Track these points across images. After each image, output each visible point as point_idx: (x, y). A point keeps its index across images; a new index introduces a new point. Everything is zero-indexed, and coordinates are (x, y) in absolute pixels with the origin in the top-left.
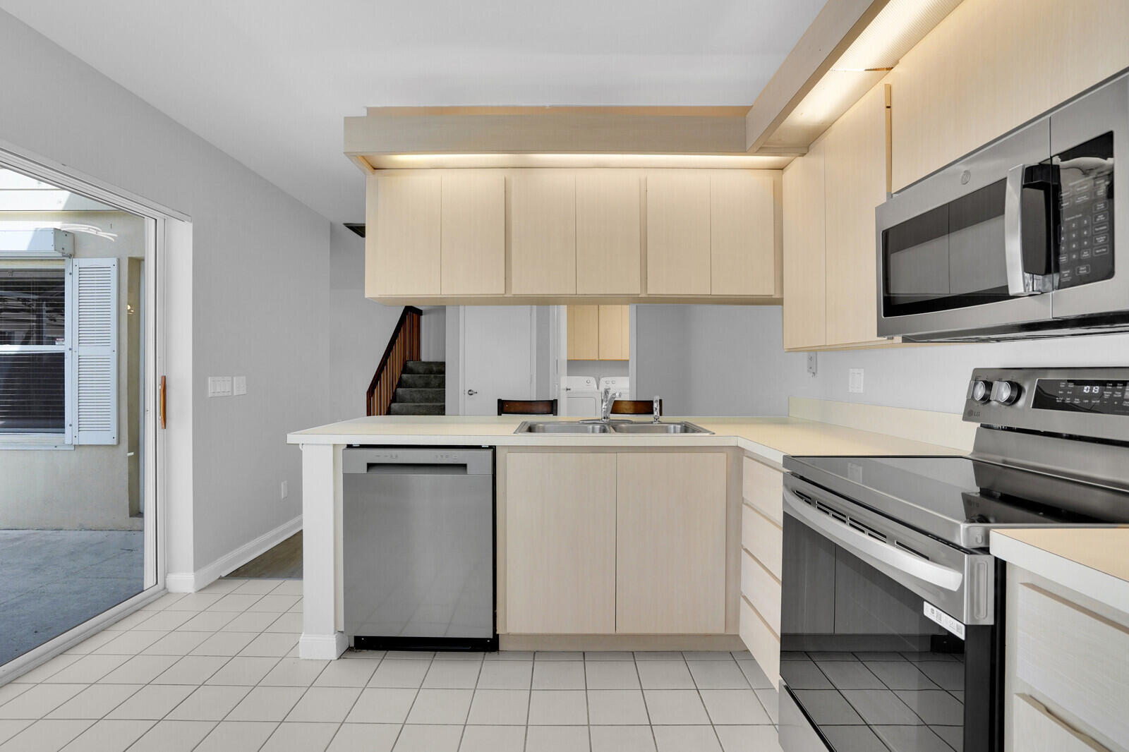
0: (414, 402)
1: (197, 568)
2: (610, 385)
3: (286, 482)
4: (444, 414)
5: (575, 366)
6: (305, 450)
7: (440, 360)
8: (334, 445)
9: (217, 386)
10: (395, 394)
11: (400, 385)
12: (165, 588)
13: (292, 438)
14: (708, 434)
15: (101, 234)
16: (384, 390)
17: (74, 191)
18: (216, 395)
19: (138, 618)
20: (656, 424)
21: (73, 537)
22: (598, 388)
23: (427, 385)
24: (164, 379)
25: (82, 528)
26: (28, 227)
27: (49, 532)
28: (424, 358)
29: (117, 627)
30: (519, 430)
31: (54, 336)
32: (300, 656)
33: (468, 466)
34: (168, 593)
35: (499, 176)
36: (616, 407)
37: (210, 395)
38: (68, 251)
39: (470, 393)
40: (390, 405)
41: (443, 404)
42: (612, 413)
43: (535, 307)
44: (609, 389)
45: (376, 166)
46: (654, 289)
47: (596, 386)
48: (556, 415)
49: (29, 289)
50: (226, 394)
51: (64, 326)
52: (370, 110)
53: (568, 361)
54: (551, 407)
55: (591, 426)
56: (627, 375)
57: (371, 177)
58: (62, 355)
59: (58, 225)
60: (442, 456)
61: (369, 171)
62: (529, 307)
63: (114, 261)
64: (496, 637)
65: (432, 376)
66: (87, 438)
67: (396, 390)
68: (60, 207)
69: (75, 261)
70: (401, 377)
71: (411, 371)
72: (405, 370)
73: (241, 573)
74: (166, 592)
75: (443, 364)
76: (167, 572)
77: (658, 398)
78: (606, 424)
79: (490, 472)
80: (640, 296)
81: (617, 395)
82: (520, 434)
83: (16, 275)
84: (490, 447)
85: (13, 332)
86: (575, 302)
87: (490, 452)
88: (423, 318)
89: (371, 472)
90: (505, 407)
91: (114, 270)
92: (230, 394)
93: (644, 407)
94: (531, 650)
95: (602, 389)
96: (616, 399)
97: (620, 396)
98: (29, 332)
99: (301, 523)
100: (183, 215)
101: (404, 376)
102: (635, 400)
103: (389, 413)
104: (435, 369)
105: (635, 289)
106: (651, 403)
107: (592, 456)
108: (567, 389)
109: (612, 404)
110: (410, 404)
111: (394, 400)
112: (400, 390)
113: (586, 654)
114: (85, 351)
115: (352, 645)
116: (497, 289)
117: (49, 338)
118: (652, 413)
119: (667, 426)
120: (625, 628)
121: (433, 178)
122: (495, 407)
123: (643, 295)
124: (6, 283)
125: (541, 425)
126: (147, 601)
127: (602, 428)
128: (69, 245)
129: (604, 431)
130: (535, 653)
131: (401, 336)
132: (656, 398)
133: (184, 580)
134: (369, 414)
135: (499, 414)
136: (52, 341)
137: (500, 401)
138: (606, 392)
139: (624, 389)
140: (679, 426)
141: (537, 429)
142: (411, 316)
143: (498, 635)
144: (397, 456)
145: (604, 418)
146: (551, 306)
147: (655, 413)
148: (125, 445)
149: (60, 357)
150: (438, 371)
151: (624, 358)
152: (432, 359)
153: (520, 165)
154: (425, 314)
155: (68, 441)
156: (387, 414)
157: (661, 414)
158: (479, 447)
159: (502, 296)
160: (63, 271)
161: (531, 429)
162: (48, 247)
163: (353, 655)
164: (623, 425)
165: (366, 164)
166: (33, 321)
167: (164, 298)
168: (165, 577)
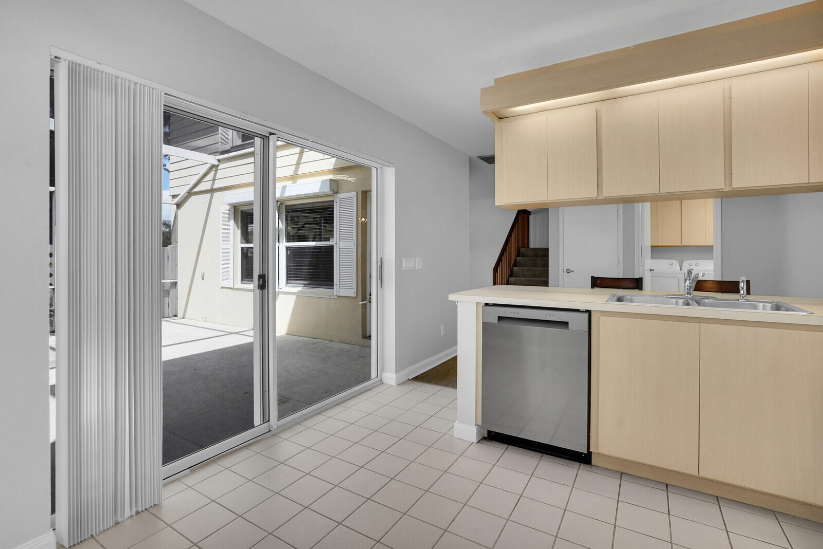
0: (525, 277)
1: (397, 371)
2: (694, 267)
3: (444, 325)
4: (548, 286)
5: (657, 251)
6: (459, 305)
7: (544, 247)
8: (477, 303)
9: (407, 264)
10: (512, 271)
11: (515, 265)
12: (381, 380)
13: (451, 297)
14: (805, 313)
15: (349, 179)
16: (504, 269)
17: (338, 157)
18: (407, 269)
19: (369, 394)
20: (742, 301)
21: (337, 345)
22: (681, 270)
23: (535, 265)
24: (381, 259)
25: (341, 342)
26: (319, 180)
27: (328, 342)
28: (532, 246)
29: (359, 397)
30: (610, 300)
31: (329, 236)
32: (455, 435)
33: (569, 323)
34: (383, 383)
35: (592, 108)
36: (700, 286)
37: (404, 269)
38: (335, 190)
39: (568, 271)
40: (508, 279)
41: (547, 279)
42: (694, 290)
43: (621, 205)
44: (693, 270)
45: (501, 117)
46: (739, 183)
47: (678, 268)
48: (642, 290)
49: (319, 212)
50: (412, 269)
51: (333, 231)
52: (496, 81)
53: (651, 246)
54: (637, 284)
55: (674, 300)
56: (712, 259)
57: (498, 125)
58: (333, 246)
59: (330, 177)
60: (550, 315)
61: (496, 120)
62: (616, 205)
63: (355, 193)
64: (589, 454)
65: (538, 258)
66: (343, 293)
67: (512, 268)
68: (331, 167)
69: (338, 195)
70: (516, 259)
71: (524, 256)
72: (518, 254)
73: (420, 378)
74: (381, 382)
75: (547, 249)
76: (382, 371)
77: (744, 279)
78: (689, 299)
79: (587, 329)
80: (723, 190)
81: (701, 275)
82: (611, 302)
83: (315, 205)
84: (587, 311)
85: (308, 235)
86: (657, 200)
87: (587, 315)
88: (531, 217)
89: (500, 322)
90: (597, 283)
91: (355, 198)
92: (414, 269)
93: (729, 287)
94: (620, 470)
95: (685, 270)
96: (699, 279)
97: (703, 275)
98: (315, 235)
99: (456, 351)
100: (390, 164)
101: (518, 258)
102: (720, 279)
103: (508, 283)
104: (540, 253)
105: (719, 184)
106: (737, 283)
107: (676, 324)
108: (651, 270)
109: (695, 282)
110: (522, 278)
111: (511, 276)
112: (515, 269)
113: (668, 485)
114: (343, 244)
115: (486, 436)
116: (592, 193)
117: (324, 238)
118: (738, 292)
119: (755, 304)
120: (706, 473)
121: (540, 119)
122: (589, 282)
123: (727, 189)
124: (311, 210)
125: (628, 297)
126: (373, 386)
127: (686, 302)
128: (335, 186)
129: (688, 304)
130: (622, 474)
131: (516, 230)
132: (742, 279)
133: (390, 377)
134: (494, 284)
135: (593, 287)
136: (328, 239)
137: (593, 277)
138: (690, 272)
139: (708, 270)
140: (770, 305)
141: (625, 300)
142: (523, 217)
143: (591, 452)
144: (518, 313)
145: (688, 294)
146: (636, 204)
147: (742, 292)
148: (360, 297)
149: (331, 248)
150: (543, 254)
151: (707, 244)
152: (538, 246)
153: (609, 97)
154: (533, 214)
155: (335, 294)
156: (506, 285)
157: (748, 293)
158: (578, 311)
159: (595, 199)
160: (333, 201)
161: (620, 299)
162: (327, 189)
163: (485, 442)
164: (706, 301)
165: (494, 116)
166: (317, 229)
167: (381, 213)
168: (381, 374)
